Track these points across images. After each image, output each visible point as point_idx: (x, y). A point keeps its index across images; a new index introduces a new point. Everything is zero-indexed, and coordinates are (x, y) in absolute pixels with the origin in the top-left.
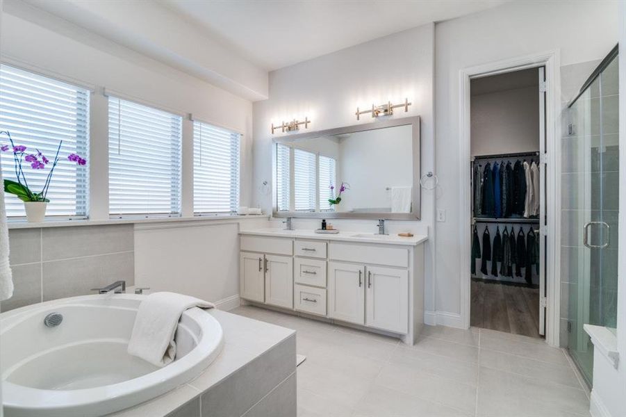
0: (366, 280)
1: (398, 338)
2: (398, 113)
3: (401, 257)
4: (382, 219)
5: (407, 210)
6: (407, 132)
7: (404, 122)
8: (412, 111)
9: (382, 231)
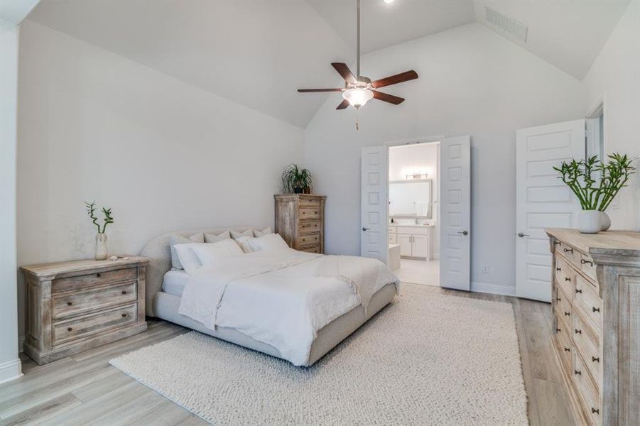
0: (412, 240)
1: (424, 259)
2: (423, 177)
3: (425, 231)
4: (417, 219)
5: (425, 215)
6: (427, 184)
7: (425, 181)
8: (429, 177)
9: (417, 222)
